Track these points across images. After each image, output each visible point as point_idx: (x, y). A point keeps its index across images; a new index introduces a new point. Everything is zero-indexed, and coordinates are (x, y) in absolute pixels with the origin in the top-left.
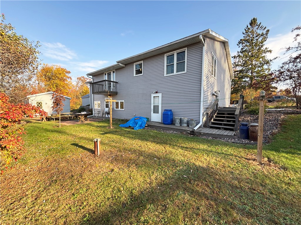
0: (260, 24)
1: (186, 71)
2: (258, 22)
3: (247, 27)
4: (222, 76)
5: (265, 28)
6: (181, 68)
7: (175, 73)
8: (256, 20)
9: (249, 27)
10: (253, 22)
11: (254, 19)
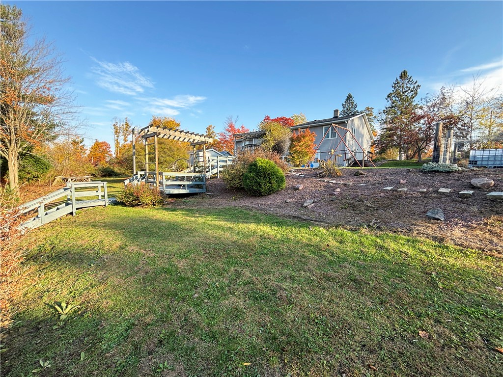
0: (411, 77)
1: (337, 138)
2: (409, 75)
3: (397, 80)
4: (360, 139)
5: (416, 82)
6: (334, 135)
7: (330, 138)
8: (407, 73)
9: (399, 80)
10: (404, 75)
11: (404, 71)
